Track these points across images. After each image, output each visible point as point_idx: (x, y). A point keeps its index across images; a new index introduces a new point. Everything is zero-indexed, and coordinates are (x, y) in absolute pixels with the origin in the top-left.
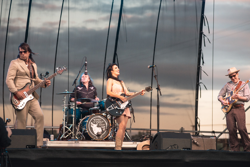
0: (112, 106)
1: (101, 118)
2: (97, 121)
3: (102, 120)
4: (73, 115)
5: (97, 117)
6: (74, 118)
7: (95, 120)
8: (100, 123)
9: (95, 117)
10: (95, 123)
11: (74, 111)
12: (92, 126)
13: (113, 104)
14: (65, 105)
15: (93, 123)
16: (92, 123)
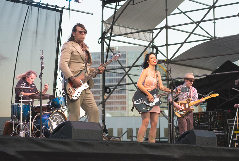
0: (141, 99)
1: (59, 116)
2: (57, 118)
3: (61, 118)
4: (30, 111)
5: (56, 114)
6: (31, 115)
7: (55, 118)
8: (59, 121)
9: (55, 115)
10: (55, 121)
11: (31, 108)
12: (52, 124)
13: (142, 98)
14: (22, 100)
15: (54, 121)
16: (52, 120)
